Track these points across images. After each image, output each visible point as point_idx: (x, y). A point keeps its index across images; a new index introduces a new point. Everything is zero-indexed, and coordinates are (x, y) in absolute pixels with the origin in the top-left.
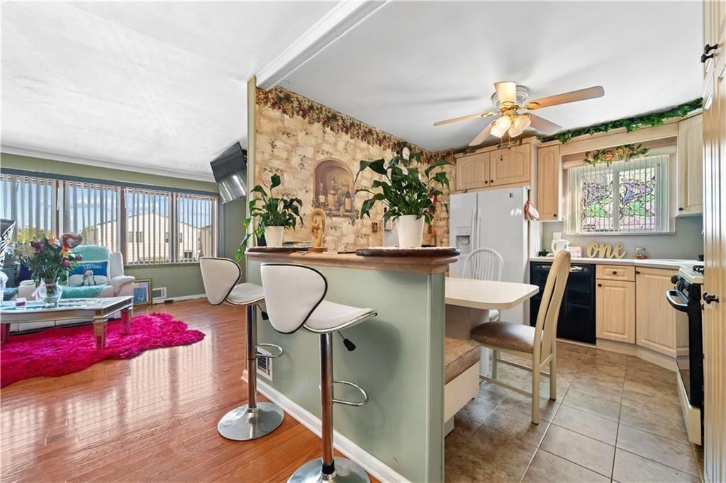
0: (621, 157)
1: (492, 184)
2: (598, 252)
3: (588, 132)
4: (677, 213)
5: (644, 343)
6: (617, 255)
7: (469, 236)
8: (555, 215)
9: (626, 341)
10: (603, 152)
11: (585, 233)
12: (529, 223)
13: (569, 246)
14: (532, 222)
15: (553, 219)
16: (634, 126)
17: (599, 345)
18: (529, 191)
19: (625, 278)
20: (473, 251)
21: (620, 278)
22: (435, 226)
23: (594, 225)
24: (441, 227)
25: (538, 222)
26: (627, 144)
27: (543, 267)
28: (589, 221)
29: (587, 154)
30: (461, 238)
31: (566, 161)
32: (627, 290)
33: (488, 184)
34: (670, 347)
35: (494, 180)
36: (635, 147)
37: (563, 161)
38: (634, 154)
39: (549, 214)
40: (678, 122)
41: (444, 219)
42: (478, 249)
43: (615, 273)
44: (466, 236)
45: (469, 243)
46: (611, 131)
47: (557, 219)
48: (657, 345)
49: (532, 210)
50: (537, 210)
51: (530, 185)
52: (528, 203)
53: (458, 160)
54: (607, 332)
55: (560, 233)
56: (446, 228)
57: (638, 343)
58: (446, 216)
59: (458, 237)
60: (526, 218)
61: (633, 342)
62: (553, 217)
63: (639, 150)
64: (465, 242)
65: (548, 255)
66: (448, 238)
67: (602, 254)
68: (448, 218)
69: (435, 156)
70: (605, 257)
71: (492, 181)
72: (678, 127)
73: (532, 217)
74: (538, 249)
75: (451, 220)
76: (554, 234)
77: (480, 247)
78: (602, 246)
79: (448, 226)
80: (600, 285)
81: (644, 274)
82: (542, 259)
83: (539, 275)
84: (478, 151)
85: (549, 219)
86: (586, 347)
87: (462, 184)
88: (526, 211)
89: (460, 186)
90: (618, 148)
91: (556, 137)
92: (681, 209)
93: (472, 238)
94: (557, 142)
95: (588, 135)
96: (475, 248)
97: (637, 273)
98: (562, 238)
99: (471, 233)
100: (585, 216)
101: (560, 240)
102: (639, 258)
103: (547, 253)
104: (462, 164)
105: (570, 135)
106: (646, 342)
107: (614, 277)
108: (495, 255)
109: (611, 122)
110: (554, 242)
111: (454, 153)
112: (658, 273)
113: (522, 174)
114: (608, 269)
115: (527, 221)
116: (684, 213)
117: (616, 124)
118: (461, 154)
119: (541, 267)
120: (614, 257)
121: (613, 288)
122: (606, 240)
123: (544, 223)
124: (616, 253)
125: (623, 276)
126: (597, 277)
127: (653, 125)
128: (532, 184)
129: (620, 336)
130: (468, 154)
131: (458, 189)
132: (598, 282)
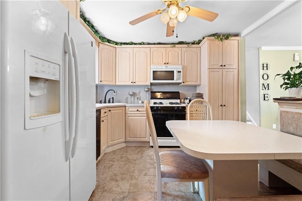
57: (108, 146)
126: (101, 117)
132: (102, 119)
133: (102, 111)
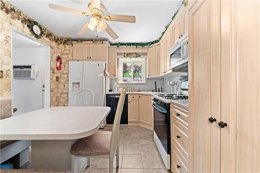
0: (134, 57)
1: (90, 59)
2: (128, 89)
3: (125, 45)
4: (147, 77)
5: (141, 121)
6: (133, 91)
7: (79, 83)
8: (115, 75)
9: (137, 121)
10: (129, 54)
11: (124, 82)
12: (106, 77)
13: (119, 87)
14: (107, 77)
15: (114, 77)
16: (138, 46)
17: (129, 124)
18: (106, 64)
19: (136, 99)
20: (81, 90)
21: (135, 99)
22: (60, 77)
23: (126, 80)
24: (64, 78)
25: (109, 78)
26: (136, 52)
27: (111, 96)
28: (125, 78)
29: (125, 53)
30: (75, 84)
31: (118, 55)
32: (137, 103)
33: (89, 59)
34: (148, 121)
35: (91, 57)
36: (138, 54)
37: (117, 55)
38: (137, 56)
39: (113, 75)
40: (148, 48)
41: (66, 74)
42: (83, 89)
43: (133, 97)
44: (78, 83)
45: (79, 86)
46: (132, 46)
47: (115, 77)
48: (145, 121)
49: (107, 72)
50: (109, 72)
51: (106, 62)
52: (105, 69)
53: (74, 45)
54: (131, 119)
55: (116, 83)
56: (67, 79)
57: (140, 121)
58: (67, 73)
59: (73, 83)
60: (105, 75)
61: (138, 121)
62: (114, 76)
63: (139, 55)
64: (77, 86)
65: (112, 91)
66: (68, 84)
67: (129, 90)
68: (68, 74)
69: (61, 39)
70: (130, 91)
71: (90, 58)
72: (148, 49)
73: (107, 75)
74: (109, 89)
75: (69, 74)
76: (114, 83)
77: (84, 88)
78: (129, 87)
79: (68, 77)
80: (129, 102)
81: (141, 97)
82: (110, 93)
83: (109, 99)
84: (84, 42)
85: (113, 77)
86: (125, 126)
87: (76, 57)
88: (105, 72)
89: (75, 58)
90: (133, 53)
91: (115, 44)
92: (149, 76)
93: (80, 84)
94: (116, 46)
95: (125, 46)
96: (82, 88)
97: (140, 97)
98: (117, 85)
99: (80, 82)
100: (124, 77)
101: (116, 85)
102: (138, 91)
103: (112, 90)
104: (76, 47)
105: (120, 45)
106: (142, 120)
107: (133, 99)
108: (91, 92)
109: (132, 43)
110: (114, 86)
111: (72, 41)
112: (145, 97)
113: (103, 56)
114: (131, 96)
115: (105, 77)
116: (149, 77)
117: (133, 44)
118: (75, 42)
119: (110, 96)
120: (132, 91)
121: (133, 103)
122: (129, 85)
123: (111, 79)
124: (132, 90)
125: (136, 98)
126: (128, 99)
127: (143, 47)
128: (107, 62)
129: (135, 120)
130: (79, 43)
131: (74, 59)
132: (129, 101)
133: (129, 96)
